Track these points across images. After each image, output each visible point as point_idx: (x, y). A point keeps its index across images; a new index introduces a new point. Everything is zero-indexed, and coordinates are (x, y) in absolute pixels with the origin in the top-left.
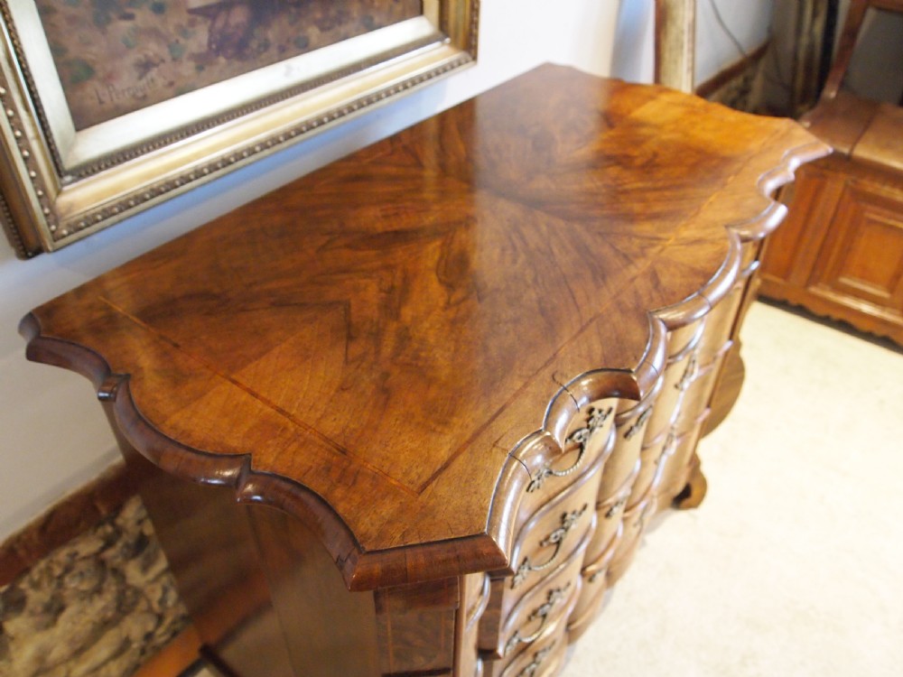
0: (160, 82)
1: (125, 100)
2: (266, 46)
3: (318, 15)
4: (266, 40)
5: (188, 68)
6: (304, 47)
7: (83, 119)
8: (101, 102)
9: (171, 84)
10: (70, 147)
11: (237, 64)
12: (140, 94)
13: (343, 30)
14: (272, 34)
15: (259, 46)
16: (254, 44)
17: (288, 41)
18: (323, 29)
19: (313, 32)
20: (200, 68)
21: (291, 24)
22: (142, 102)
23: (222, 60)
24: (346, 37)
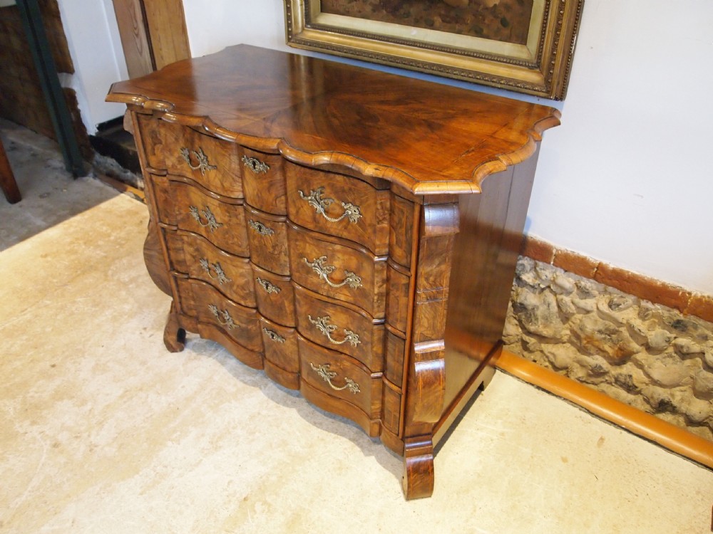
0: (356, 9)
1: (342, 10)
2: (408, 15)
3: (443, 12)
4: (409, 12)
5: (368, 9)
6: (431, 26)
7: (324, 9)
8: (333, 6)
9: (360, 12)
10: (316, 17)
11: (392, 17)
12: (347, 10)
13: (457, 27)
14: (413, 10)
15: (404, 14)
16: (402, 11)
17: (421, 18)
18: (443, 21)
19: (438, 20)
20: (374, 11)
21: (425, 10)
22: (346, 13)
23: (384, 12)
24: (459, 32)
